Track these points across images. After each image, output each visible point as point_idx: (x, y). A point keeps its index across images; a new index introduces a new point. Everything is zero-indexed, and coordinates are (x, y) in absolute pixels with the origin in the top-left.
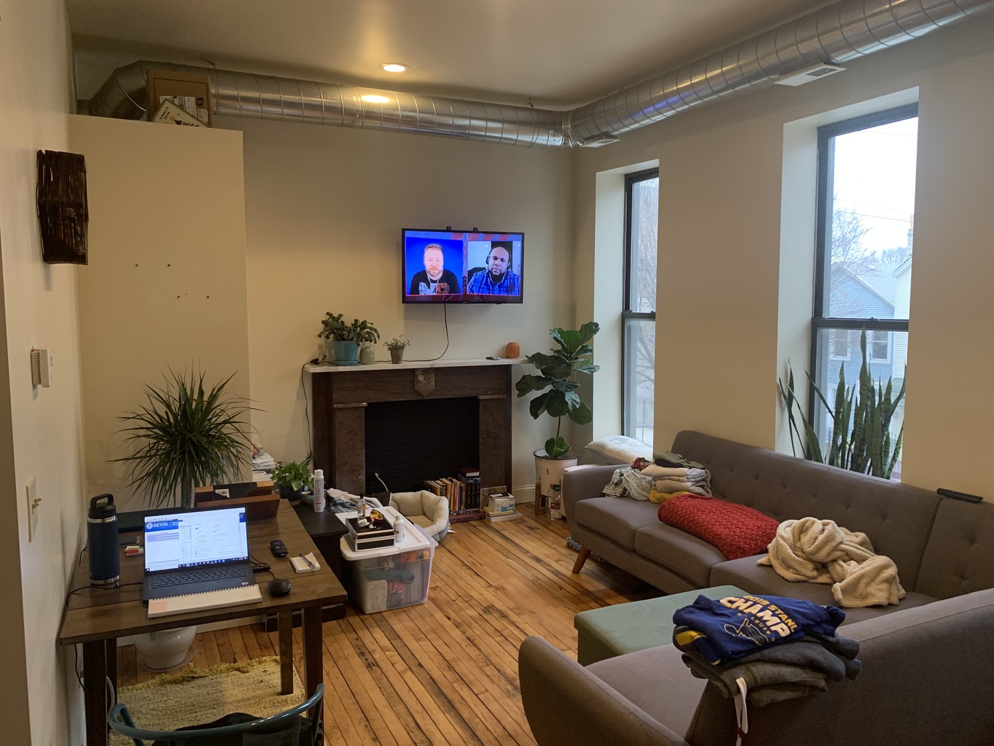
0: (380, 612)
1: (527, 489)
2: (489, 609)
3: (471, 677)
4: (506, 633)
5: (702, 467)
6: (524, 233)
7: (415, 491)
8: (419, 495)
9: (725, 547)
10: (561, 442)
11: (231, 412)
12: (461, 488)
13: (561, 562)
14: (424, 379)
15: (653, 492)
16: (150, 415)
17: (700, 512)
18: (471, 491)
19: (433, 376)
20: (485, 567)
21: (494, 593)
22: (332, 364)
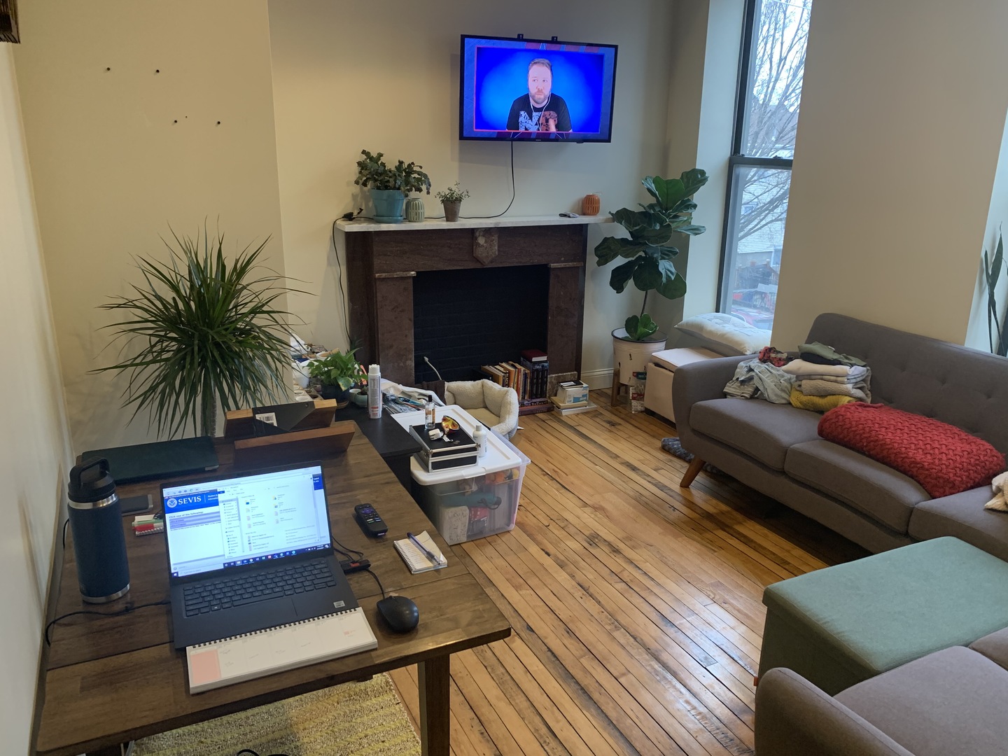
0: (459, 544)
1: (599, 373)
2: (593, 539)
3: (601, 647)
4: (625, 576)
5: (864, 363)
6: (617, 46)
7: (475, 380)
8: (480, 386)
9: (928, 480)
10: (646, 321)
11: (264, 297)
12: (525, 374)
13: (662, 471)
14: (486, 242)
15: (795, 394)
16: (149, 300)
17: (883, 429)
18: (537, 378)
19: (495, 238)
20: (571, 478)
21: (593, 516)
22: (370, 220)
